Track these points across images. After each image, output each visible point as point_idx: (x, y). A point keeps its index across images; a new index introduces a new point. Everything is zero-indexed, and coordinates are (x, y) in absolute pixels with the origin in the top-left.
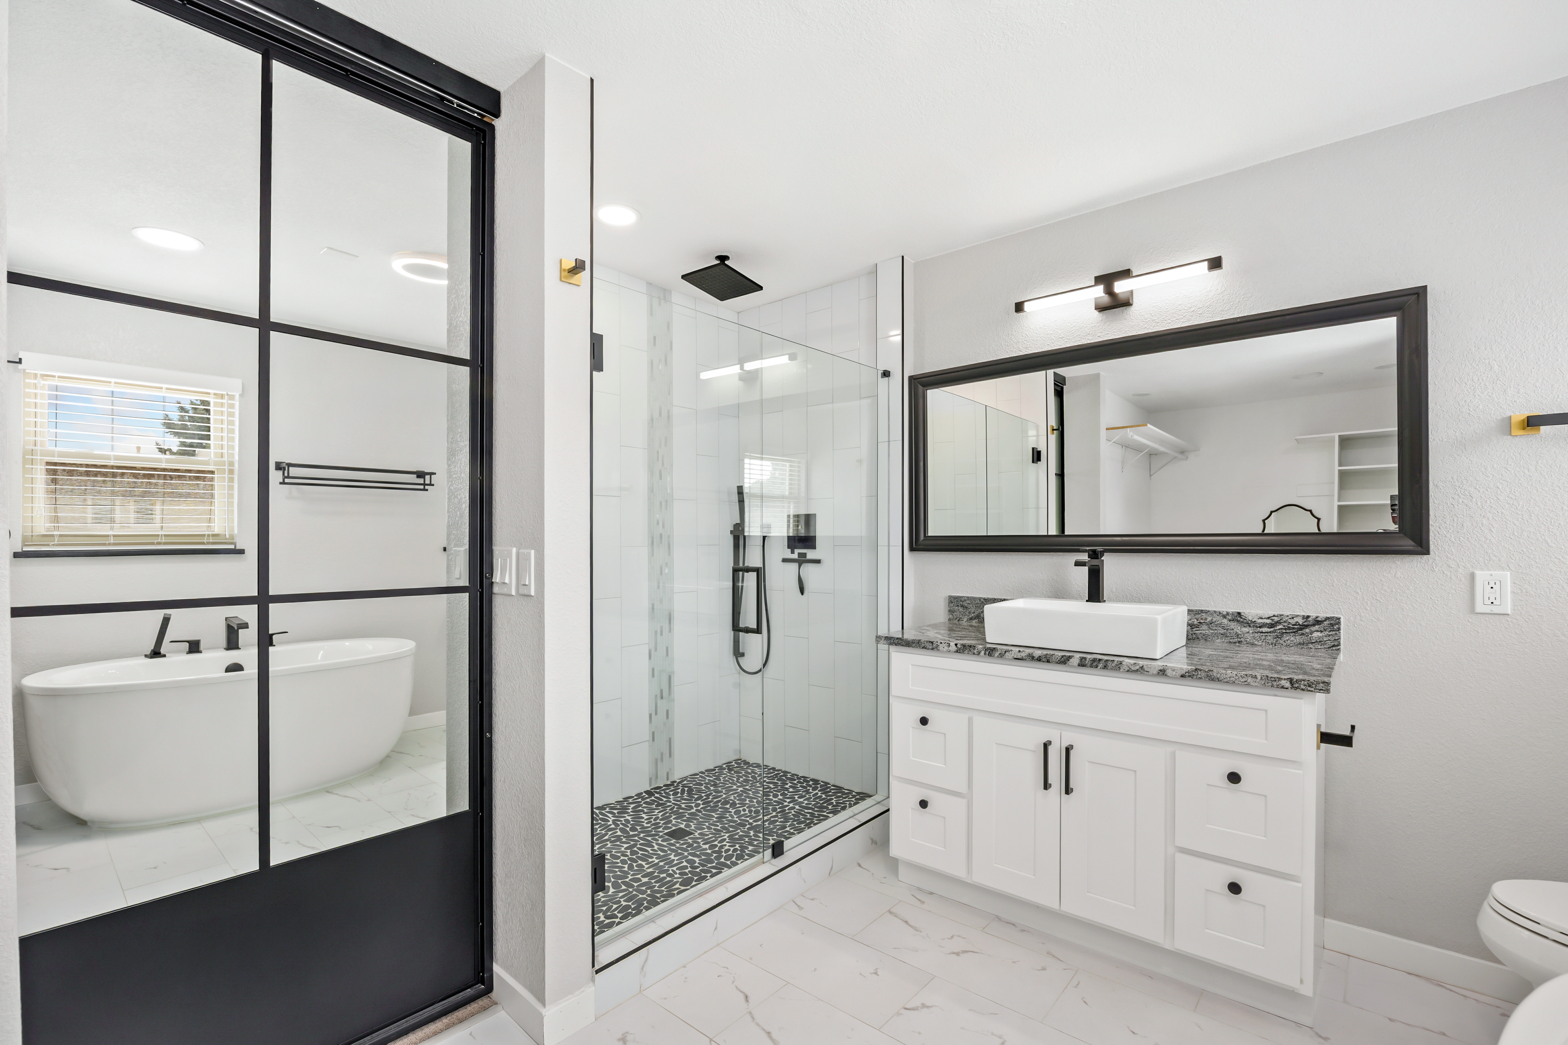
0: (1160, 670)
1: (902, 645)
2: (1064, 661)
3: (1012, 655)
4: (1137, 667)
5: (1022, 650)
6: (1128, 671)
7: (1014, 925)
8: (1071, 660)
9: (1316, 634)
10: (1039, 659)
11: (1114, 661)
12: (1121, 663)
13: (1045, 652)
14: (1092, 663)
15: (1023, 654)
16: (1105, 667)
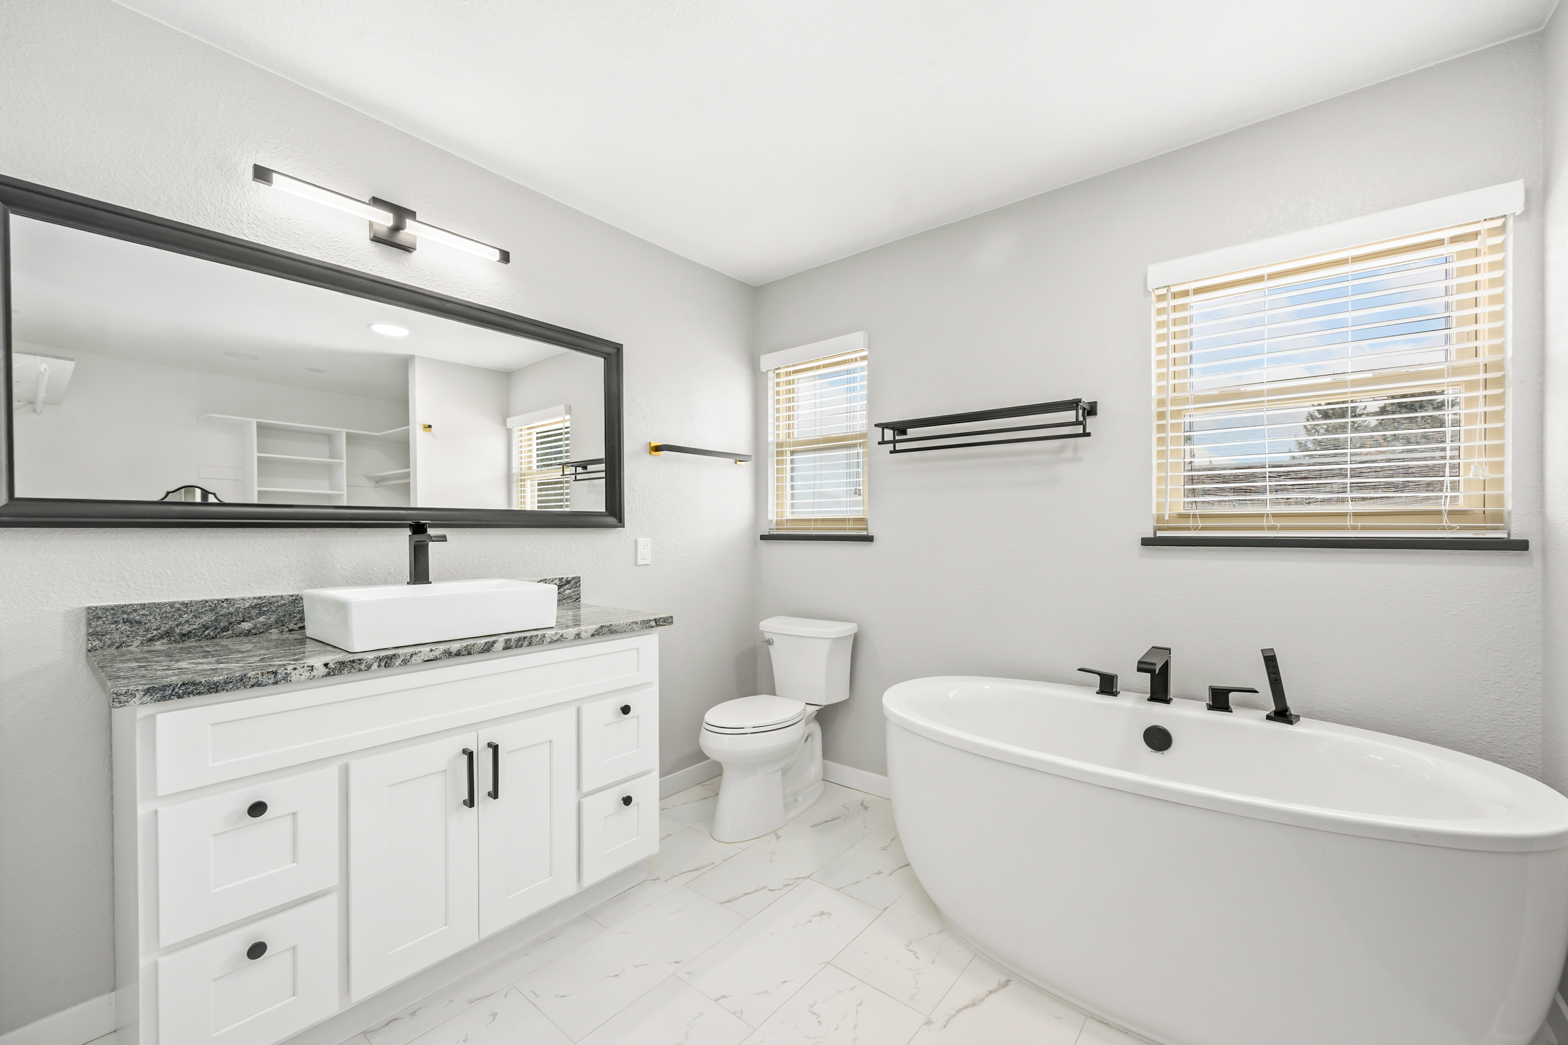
0: (576, 635)
1: (199, 694)
2: (487, 649)
3: (422, 658)
4: (558, 637)
5: (434, 648)
6: (550, 642)
7: (395, 1020)
8: (495, 646)
9: (568, 592)
10: (458, 654)
11: (537, 635)
12: (544, 636)
13: (465, 643)
14: (517, 643)
15: (437, 653)
16: (530, 644)
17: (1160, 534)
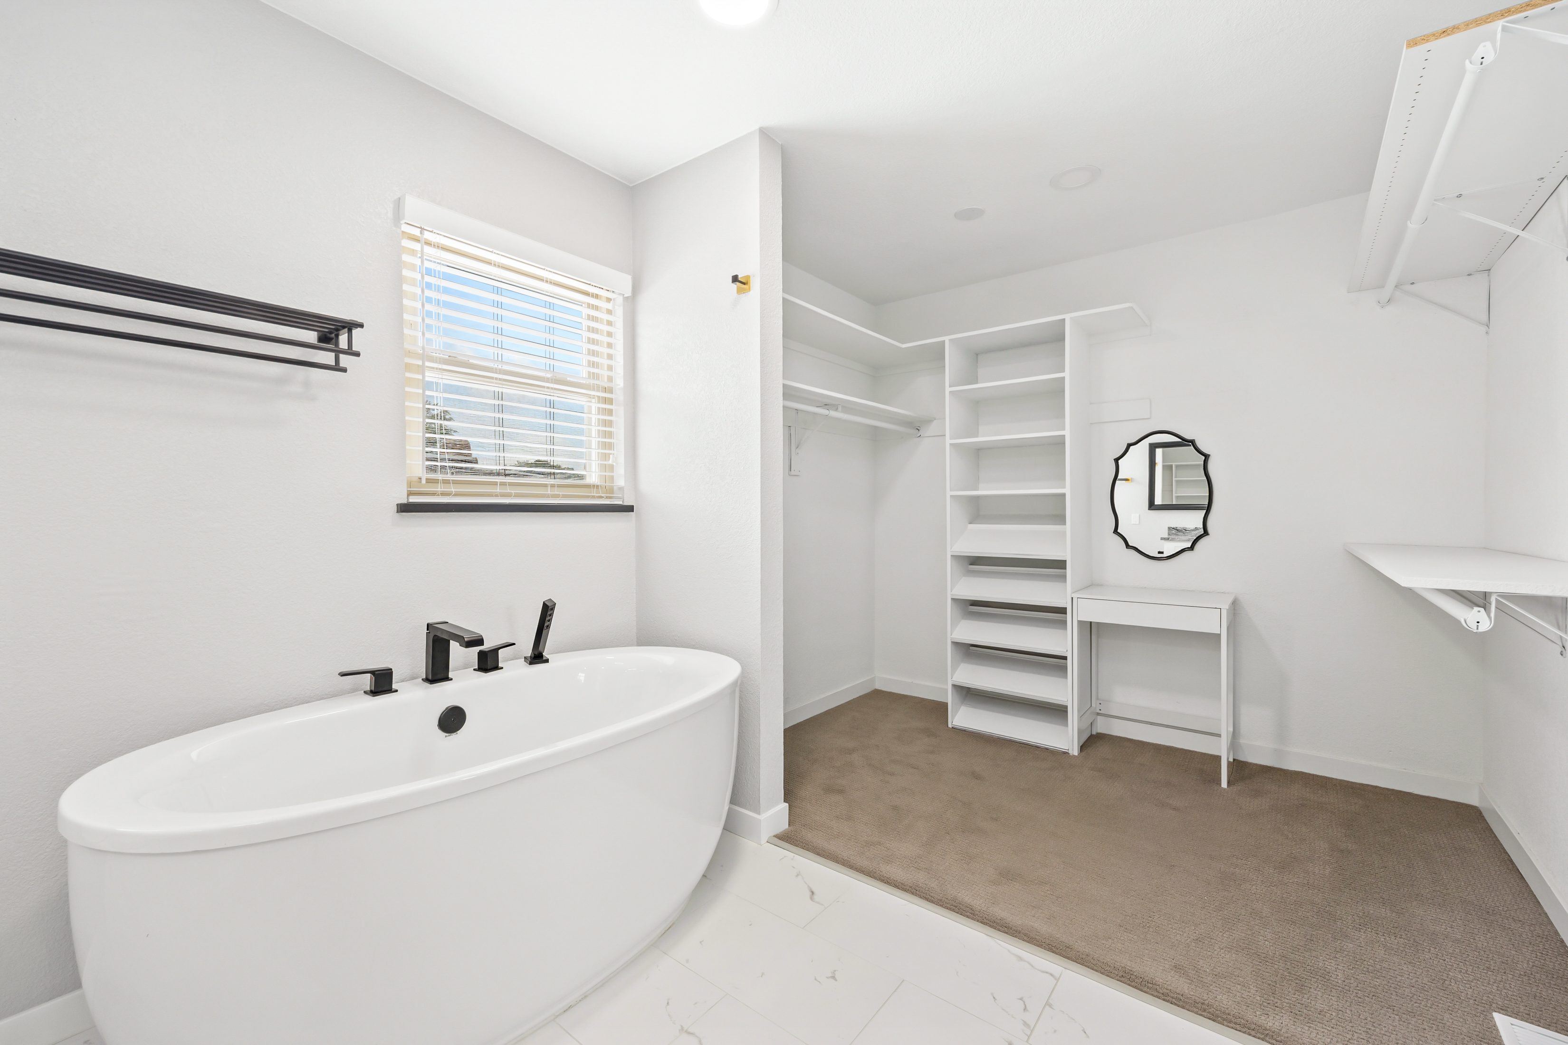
17: (414, 499)
